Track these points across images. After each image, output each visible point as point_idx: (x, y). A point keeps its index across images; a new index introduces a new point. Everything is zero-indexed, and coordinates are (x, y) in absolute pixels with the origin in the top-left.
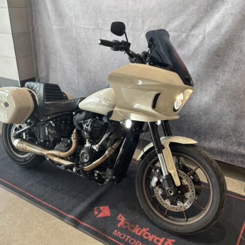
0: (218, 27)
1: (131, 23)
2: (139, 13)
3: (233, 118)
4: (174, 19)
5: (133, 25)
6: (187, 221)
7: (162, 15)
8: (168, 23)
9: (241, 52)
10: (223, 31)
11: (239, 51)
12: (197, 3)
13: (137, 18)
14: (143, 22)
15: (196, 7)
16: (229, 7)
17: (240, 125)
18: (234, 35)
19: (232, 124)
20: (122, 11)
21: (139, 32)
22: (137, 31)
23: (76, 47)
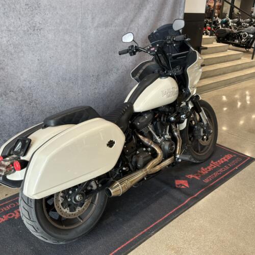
0: (146, 21)
1: (80, 20)
2: (88, 10)
4: (118, 15)
5: (82, 22)
7: (110, 11)
8: (114, 19)
13: (86, 15)
14: (93, 18)
15: (133, 5)
16: (151, 5)
20: (70, 6)
21: (88, 30)
22: (86, 29)
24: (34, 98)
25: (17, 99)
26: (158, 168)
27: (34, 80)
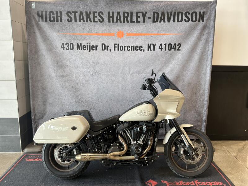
0: (172, 71)
1: (121, 70)
2: (127, 65)
3: (182, 114)
4: (148, 67)
6: (199, 168)
7: (142, 65)
8: (145, 69)
9: (183, 81)
10: (174, 73)
11: (182, 81)
12: (161, 60)
13: (125, 67)
14: (129, 69)
15: (160, 62)
16: (176, 61)
17: (186, 117)
18: (180, 74)
19: (182, 117)
21: (127, 75)
22: (125, 74)
23: (76, 87)
24: (93, 107)
25: (84, 106)
26: (118, 158)
27: (94, 98)
